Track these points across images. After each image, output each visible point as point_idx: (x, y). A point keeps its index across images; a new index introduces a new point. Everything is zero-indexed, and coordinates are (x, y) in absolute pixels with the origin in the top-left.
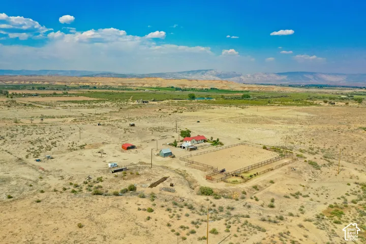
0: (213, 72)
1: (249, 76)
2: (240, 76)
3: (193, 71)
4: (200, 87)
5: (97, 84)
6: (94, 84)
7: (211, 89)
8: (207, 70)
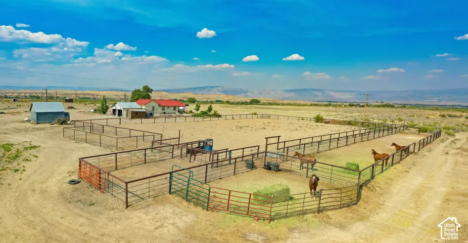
0: (220, 88)
1: (256, 92)
2: (247, 92)
3: (199, 88)
4: (205, 100)
5: (99, 96)
6: (95, 96)
7: (217, 101)
8: (213, 87)
